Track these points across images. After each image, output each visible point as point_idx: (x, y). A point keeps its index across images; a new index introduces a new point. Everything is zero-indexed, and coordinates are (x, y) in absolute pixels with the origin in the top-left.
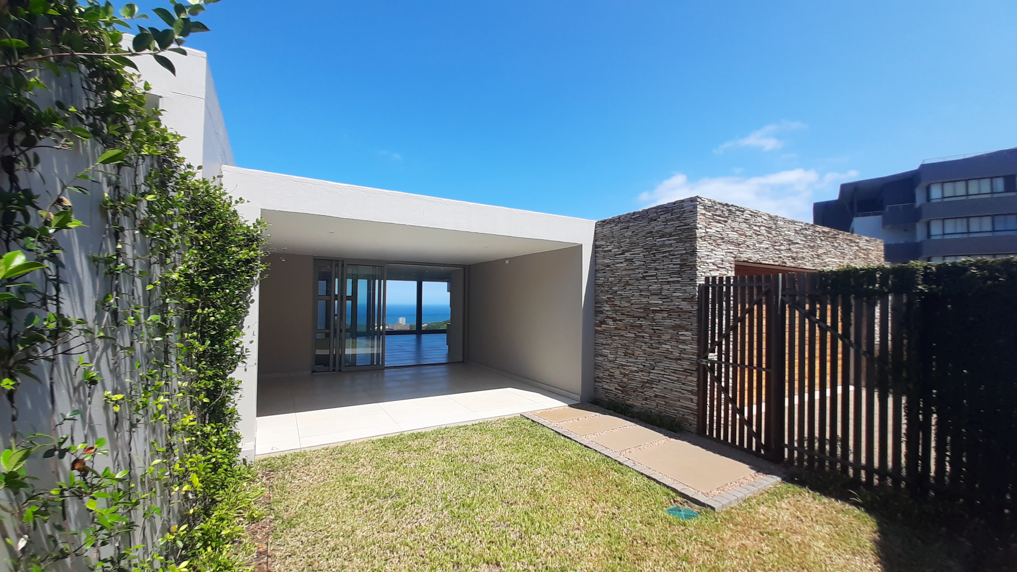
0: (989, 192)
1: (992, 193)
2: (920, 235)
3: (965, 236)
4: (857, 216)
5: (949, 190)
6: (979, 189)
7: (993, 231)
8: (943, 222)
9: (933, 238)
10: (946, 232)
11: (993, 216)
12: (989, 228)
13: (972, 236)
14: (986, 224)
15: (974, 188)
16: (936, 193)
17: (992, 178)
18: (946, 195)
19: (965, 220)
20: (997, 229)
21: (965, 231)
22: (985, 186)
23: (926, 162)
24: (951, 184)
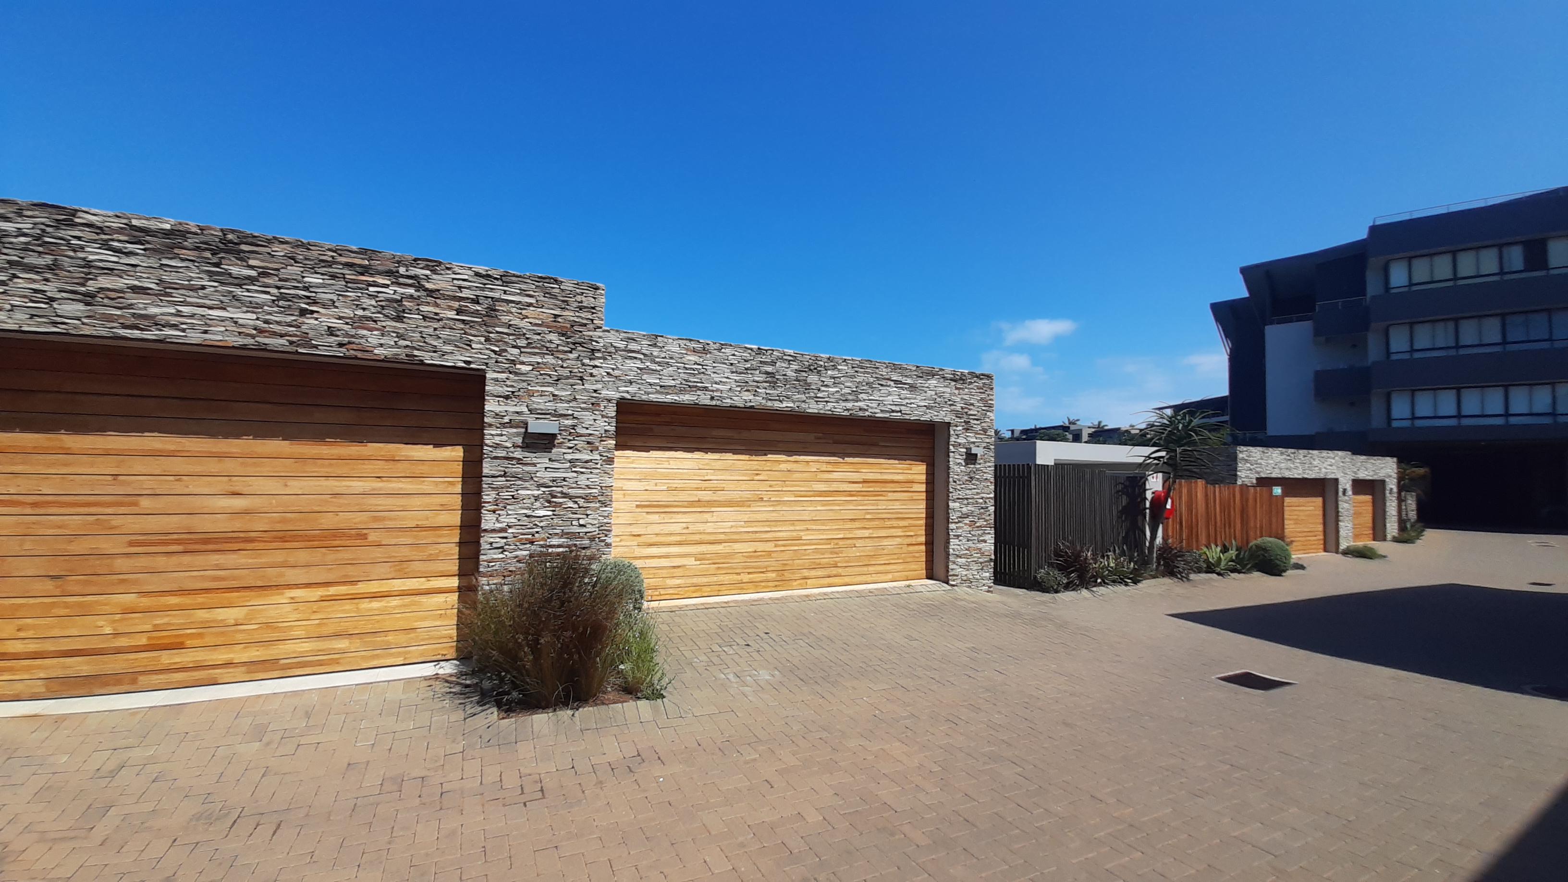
0: (1497, 271)
1: (1502, 273)
2: (1374, 353)
3: (1452, 352)
4: (1271, 323)
5: (1421, 271)
6: (1478, 268)
7: (1504, 342)
8: (1411, 328)
9: (1394, 357)
10: (1417, 346)
11: (1503, 316)
12: (1497, 338)
13: (1462, 352)
14: (1491, 331)
15: (1467, 264)
16: (1398, 277)
17: (1500, 246)
18: (1415, 281)
19: (1451, 325)
20: (1509, 339)
21: (1452, 343)
22: (1489, 262)
23: (1378, 223)
24: (1426, 260)
